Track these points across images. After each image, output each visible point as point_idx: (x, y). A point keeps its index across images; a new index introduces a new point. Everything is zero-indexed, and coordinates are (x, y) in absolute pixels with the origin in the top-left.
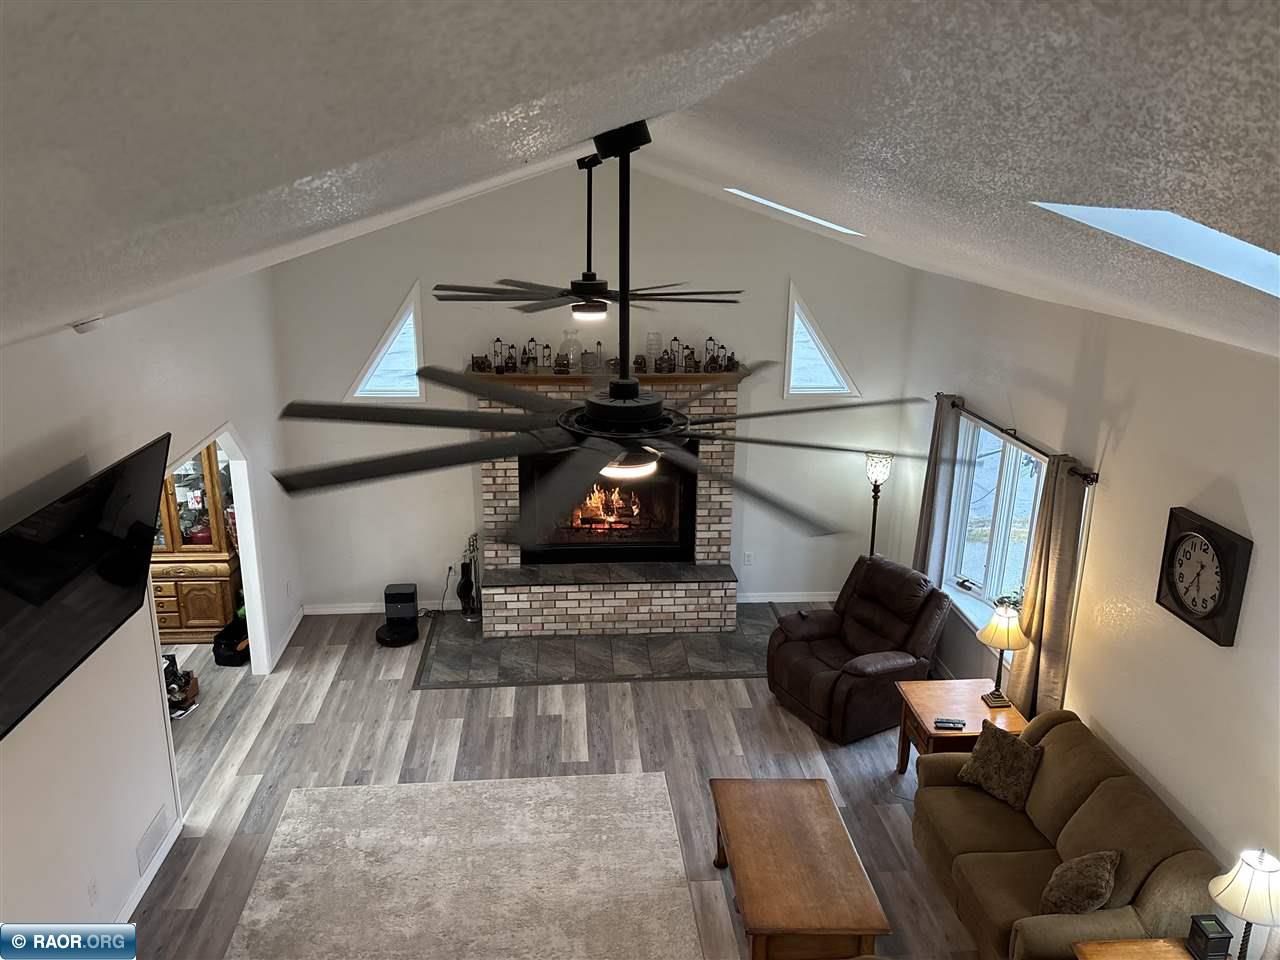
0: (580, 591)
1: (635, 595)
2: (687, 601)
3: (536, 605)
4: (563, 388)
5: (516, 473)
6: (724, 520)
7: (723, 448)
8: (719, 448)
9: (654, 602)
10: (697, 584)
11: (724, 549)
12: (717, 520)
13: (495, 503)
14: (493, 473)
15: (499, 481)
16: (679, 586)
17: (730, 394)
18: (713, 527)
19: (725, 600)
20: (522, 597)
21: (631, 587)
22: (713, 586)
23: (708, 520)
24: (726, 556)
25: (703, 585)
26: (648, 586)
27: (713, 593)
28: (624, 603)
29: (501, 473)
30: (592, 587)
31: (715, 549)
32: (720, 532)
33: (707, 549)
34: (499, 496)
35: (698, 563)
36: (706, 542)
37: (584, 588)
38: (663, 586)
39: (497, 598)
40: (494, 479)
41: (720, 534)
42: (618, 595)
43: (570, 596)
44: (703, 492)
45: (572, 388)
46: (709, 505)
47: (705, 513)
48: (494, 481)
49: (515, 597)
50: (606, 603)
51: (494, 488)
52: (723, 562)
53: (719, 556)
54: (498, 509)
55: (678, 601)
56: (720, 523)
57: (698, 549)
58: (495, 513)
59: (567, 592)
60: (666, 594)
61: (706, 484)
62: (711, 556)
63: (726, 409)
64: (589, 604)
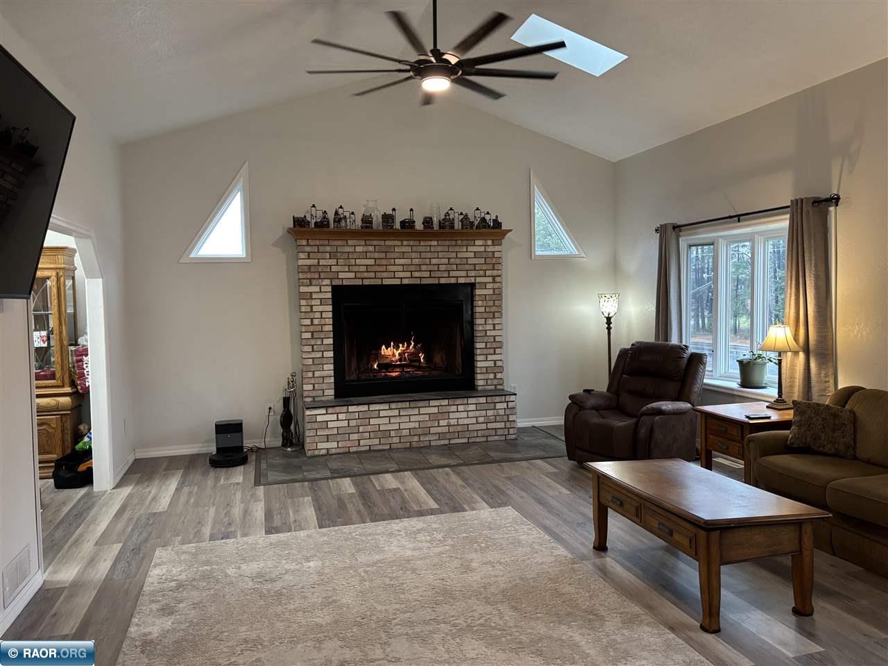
0: (390, 409)
1: (435, 410)
2: (478, 413)
3: (353, 423)
4: (368, 242)
5: (330, 315)
6: (498, 351)
7: (494, 291)
8: (491, 292)
9: (452, 415)
10: (485, 398)
11: (499, 376)
12: (492, 351)
13: (313, 342)
14: (311, 315)
15: (316, 322)
16: (471, 401)
17: (497, 248)
18: (490, 357)
19: (508, 412)
20: (341, 416)
21: (433, 403)
22: (497, 399)
23: (486, 351)
24: (501, 382)
25: (489, 399)
26: (445, 402)
27: (498, 406)
28: (427, 418)
29: (318, 315)
30: (400, 405)
31: (492, 376)
32: (495, 361)
33: (486, 376)
34: (316, 335)
35: (480, 388)
36: (484, 370)
37: (393, 406)
38: (458, 401)
39: (319, 419)
40: (312, 320)
41: (495, 364)
42: (423, 411)
43: (382, 414)
44: (481, 328)
45: (375, 243)
46: (486, 339)
47: (483, 345)
48: (312, 322)
49: (334, 417)
50: (413, 419)
51: (312, 328)
52: (499, 387)
53: (495, 382)
54: (315, 347)
55: (471, 414)
56: (495, 354)
57: (479, 376)
58: (313, 351)
59: (379, 410)
60: (461, 408)
61: (482, 321)
62: (489, 382)
63: (494, 260)
64: (398, 420)
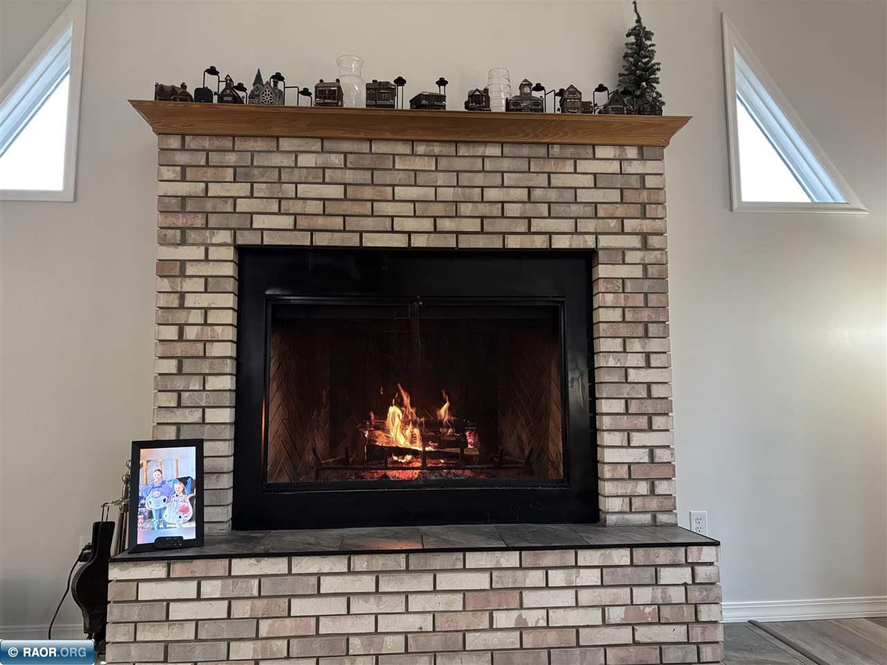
0: (350, 572)
1: (482, 581)
2: (606, 596)
3: (242, 609)
4: (328, 145)
5: (230, 317)
6: (658, 422)
7: (645, 270)
8: (637, 272)
9: (530, 599)
10: (627, 552)
11: (662, 488)
12: (643, 422)
13: (179, 383)
14: (181, 317)
15: (191, 333)
16: (586, 557)
17: (650, 167)
18: (637, 439)
19: (696, 594)
20: (209, 588)
21: (474, 560)
22: (663, 555)
23: (625, 422)
24: (667, 504)
25: (640, 554)
26: (511, 559)
27: (667, 575)
28: (457, 602)
29: (196, 317)
30: (379, 562)
31: (643, 488)
32: (652, 450)
33: (628, 488)
34: (188, 366)
35: (611, 519)
36: (623, 472)
37: (360, 563)
38: (550, 558)
39: (146, 591)
40: (181, 328)
41: (652, 455)
42: (444, 581)
43: (328, 585)
44: (612, 362)
45: (347, 146)
46: (626, 391)
47: (618, 406)
48: (181, 333)
49: (189, 589)
50: (416, 603)
51: (179, 349)
52: (663, 518)
53: (654, 504)
54: (185, 395)
55: (586, 597)
56: (650, 429)
57: (607, 488)
58: (179, 406)
59: (319, 575)
60: (557, 578)
61: (616, 345)
62: (637, 503)
63: (645, 194)
64: (372, 606)
